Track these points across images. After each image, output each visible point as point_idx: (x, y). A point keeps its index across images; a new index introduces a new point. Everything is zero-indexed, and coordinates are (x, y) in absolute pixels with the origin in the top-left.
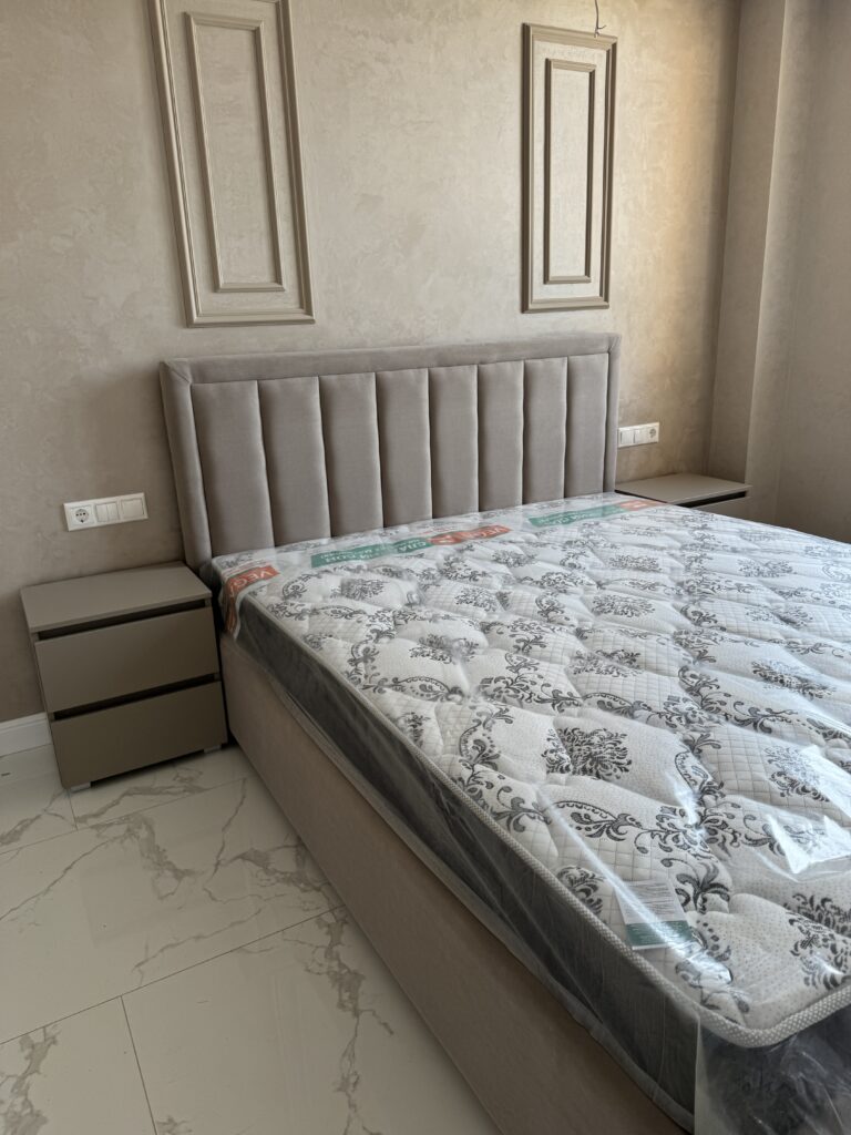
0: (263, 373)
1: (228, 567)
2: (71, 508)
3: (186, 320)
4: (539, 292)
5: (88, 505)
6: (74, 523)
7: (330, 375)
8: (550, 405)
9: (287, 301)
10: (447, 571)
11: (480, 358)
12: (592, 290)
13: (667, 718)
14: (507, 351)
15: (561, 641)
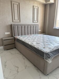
0: (17, 25)
1: (15, 37)
2: (5, 33)
3: (13, 22)
4: (34, 21)
5: (6, 33)
6: (5, 34)
7: (21, 26)
8: (35, 28)
9: (19, 21)
10: (29, 37)
11: (30, 25)
12: (37, 21)
13: (42, 42)
14: (32, 25)
15: (36, 40)
